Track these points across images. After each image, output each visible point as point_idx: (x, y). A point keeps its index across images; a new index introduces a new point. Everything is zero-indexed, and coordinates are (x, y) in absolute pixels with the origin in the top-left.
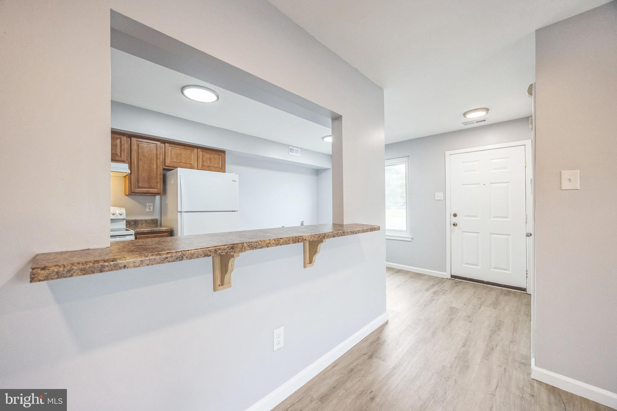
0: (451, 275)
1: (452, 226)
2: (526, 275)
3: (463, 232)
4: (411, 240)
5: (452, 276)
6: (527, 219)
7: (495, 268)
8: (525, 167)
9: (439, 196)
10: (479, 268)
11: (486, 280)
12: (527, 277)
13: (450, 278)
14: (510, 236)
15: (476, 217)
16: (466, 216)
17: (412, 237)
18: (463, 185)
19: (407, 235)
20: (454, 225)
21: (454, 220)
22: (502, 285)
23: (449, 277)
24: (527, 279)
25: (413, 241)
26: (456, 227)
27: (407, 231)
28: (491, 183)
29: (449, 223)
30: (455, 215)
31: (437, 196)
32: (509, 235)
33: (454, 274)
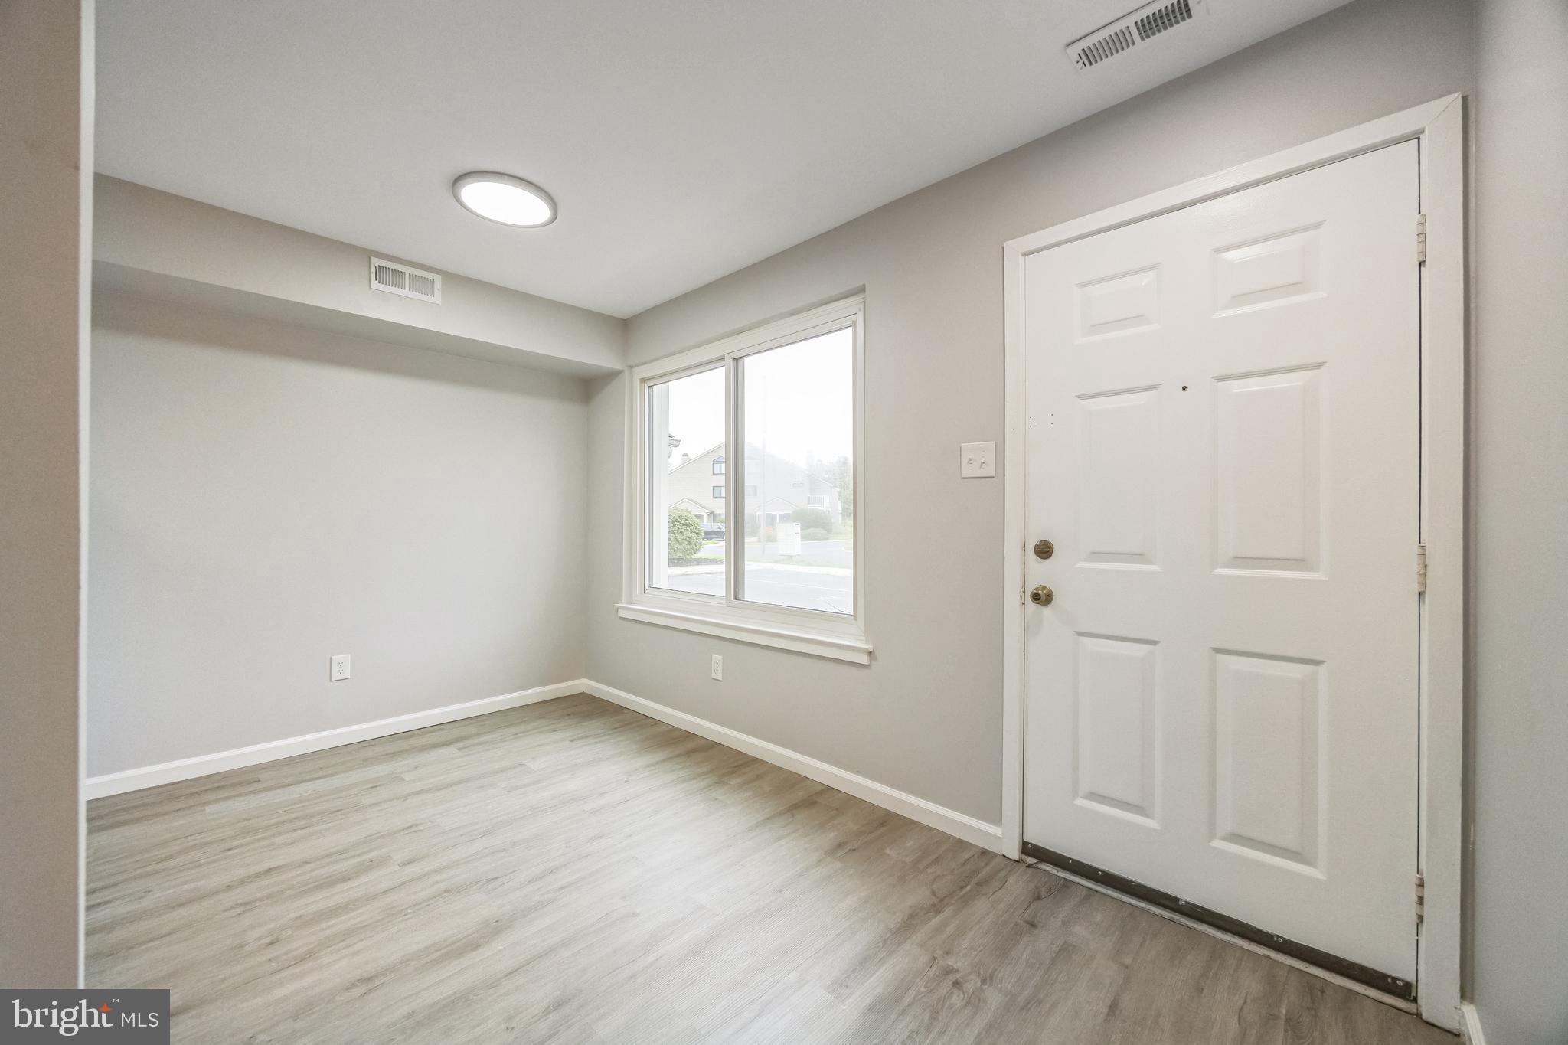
0: (1025, 844)
1: (1032, 606)
2: (1413, 910)
3: (1081, 634)
4: (864, 659)
5: (1027, 848)
6: (1424, 574)
7: (1235, 838)
8: (1421, 264)
9: (977, 457)
10: (1153, 824)
11: (1187, 894)
12: (1421, 918)
13: (1016, 858)
14: (1324, 667)
15: (1138, 557)
16: (1096, 555)
17: (868, 647)
18: (1082, 397)
19: (852, 640)
20: (1036, 597)
21: (1041, 573)
22: (1271, 936)
23: (1014, 853)
24: (1424, 929)
25: (873, 662)
26: (1047, 611)
27: (855, 617)
28: (1219, 379)
29: (1019, 588)
30: (1044, 551)
31: (970, 461)
32: (1318, 663)
33: (1037, 837)
